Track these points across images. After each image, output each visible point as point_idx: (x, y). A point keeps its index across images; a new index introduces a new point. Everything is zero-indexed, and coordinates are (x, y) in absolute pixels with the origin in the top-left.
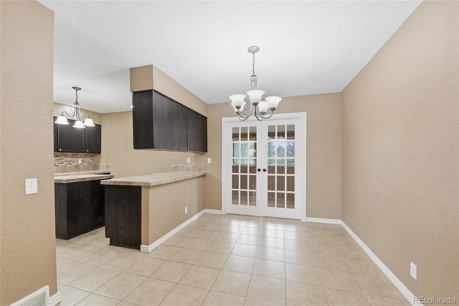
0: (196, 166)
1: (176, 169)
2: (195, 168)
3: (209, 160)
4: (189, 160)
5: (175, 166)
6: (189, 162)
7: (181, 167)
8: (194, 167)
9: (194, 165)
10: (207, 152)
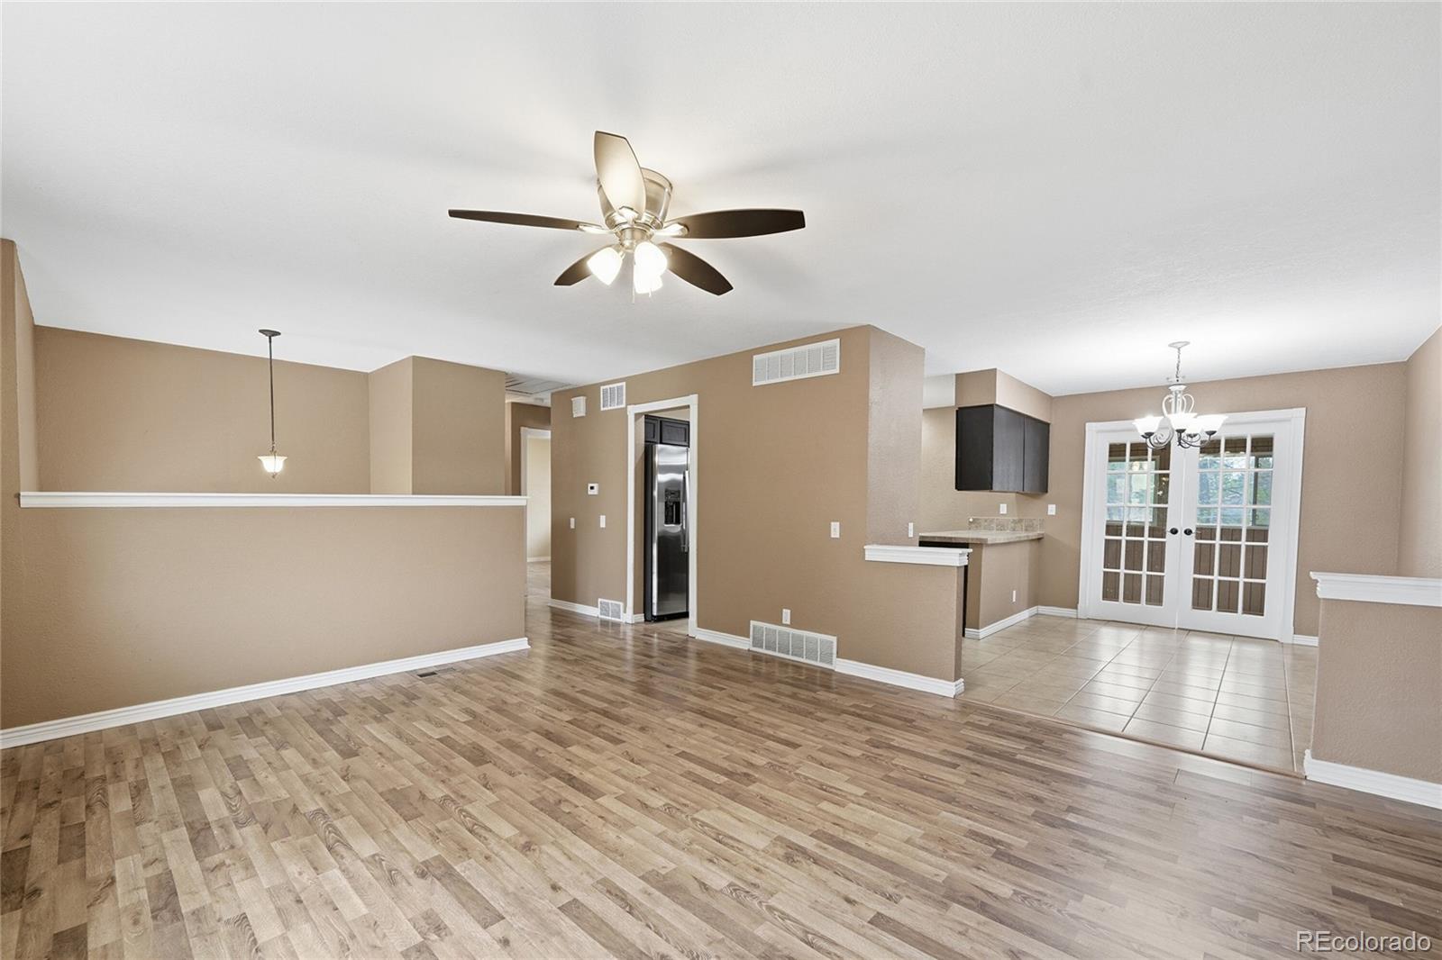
0: (1020, 521)
1: (973, 525)
2: (1019, 525)
3: (1052, 509)
4: (1003, 509)
5: (974, 519)
6: (1005, 512)
7: (986, 521)
8: (1014, 521)
9: (1015, 518)
10: (1047, 492)
